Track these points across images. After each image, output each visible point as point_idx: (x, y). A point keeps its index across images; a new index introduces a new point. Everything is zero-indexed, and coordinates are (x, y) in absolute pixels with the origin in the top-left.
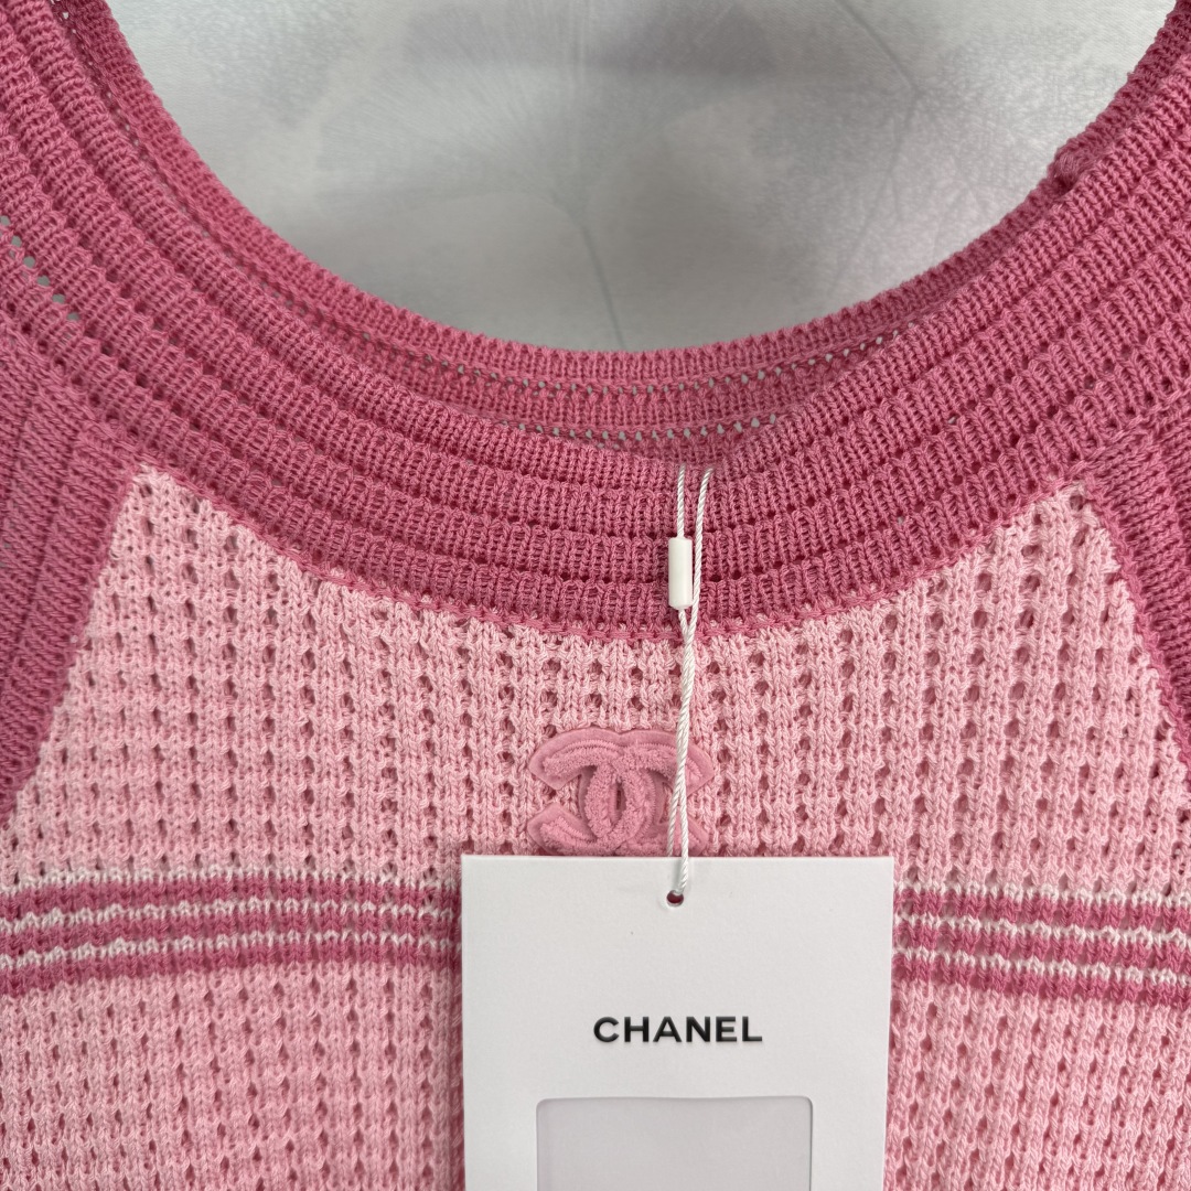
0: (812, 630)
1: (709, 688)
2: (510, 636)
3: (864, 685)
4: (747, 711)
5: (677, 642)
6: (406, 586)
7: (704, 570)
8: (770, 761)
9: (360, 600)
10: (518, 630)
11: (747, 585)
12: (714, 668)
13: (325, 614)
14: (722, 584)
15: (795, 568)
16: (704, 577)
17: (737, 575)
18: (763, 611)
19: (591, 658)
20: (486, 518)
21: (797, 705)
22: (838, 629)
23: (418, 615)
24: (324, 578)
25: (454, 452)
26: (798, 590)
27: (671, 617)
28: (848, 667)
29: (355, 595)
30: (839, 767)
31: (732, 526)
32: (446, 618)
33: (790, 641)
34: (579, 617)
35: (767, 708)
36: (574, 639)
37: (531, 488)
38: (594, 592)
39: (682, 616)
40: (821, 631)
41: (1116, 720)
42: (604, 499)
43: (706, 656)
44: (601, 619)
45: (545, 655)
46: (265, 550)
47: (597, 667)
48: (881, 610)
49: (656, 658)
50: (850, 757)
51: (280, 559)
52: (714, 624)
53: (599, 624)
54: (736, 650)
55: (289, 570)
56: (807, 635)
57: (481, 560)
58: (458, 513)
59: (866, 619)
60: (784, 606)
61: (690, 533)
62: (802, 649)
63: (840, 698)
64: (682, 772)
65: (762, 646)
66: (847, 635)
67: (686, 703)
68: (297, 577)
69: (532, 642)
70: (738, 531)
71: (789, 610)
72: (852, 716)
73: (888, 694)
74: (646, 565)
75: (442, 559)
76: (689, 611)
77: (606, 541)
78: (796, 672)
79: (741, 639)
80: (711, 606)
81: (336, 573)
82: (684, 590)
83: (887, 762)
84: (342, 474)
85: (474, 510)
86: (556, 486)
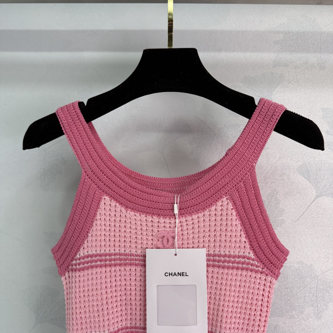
0: (194, 217)
1: (180, 225)
2: (153, 218)
3: (201, 224)
4: (185, 228)
5: (175, 218)
6: (139, 211)
7: (179, 208)
8: (189, 235)
9: (132, 213)
10: (154, 217)
11: (185, 210)
12: (180, 222)
13: (128, 215)
14: (181, 210)
15: (191, 208)
16: (179, 209)
17: (183, 209)
18: (187, 214)
19: (164, 221)
20: (149, 202)
21: (192, 227)
22: (197, 216)
23: (140, 215)
24: (128, 210)
25: (145, 193)
26: (191, 211)
27: (174, 215)
28: (199, 222)
29: (132, 212)
30: (198, 236)
31: (182, 202)
32: (144, 215)
33: (191, 218)
34: (162, 215)
35: (188, 228)
36: (161, 218)
37: (155, 198)
38: (164, 212)
39: (176, 215)
40: (195, 217)
41: (234, 229)
42: (165, 199)
43: (179, 220)
44: (165, 215)
45: (157, 220)
46: (120, 207)
47: (165, 222)
48: (202, 214)
49: (172, 221)
50: (199, 234)
51: (122, 208)
52: (180, 216)
53: (165, 216)
54: (183, 219)
55: (123, 210)
56: (193, 217)
57: (149, 207)
58: (146, 201)
59: (201, 215)
60: (190, 213)
61: (177, 203)
62: (192, 219)
63: (198, 226)
64: (176, 237)
65: (187, 219)
66: (198, 217)
67: (177, 227)
68: (124, 210)
69: (156, 219)
70: (183, 203)
71: (190, 214)
72: (199, 228)
73: (204, 225)
74: (171, 208)
75: (144, 207)
76: (177, 214)
77: (166, 205)
78: (192, 222)
79: (184, 218)
80: (180, 213)
81: (129, 209)
82: (176, 211)
83: (204, 235)
84: (131, 196)
85: (148, 201)
86: (159, 197)
